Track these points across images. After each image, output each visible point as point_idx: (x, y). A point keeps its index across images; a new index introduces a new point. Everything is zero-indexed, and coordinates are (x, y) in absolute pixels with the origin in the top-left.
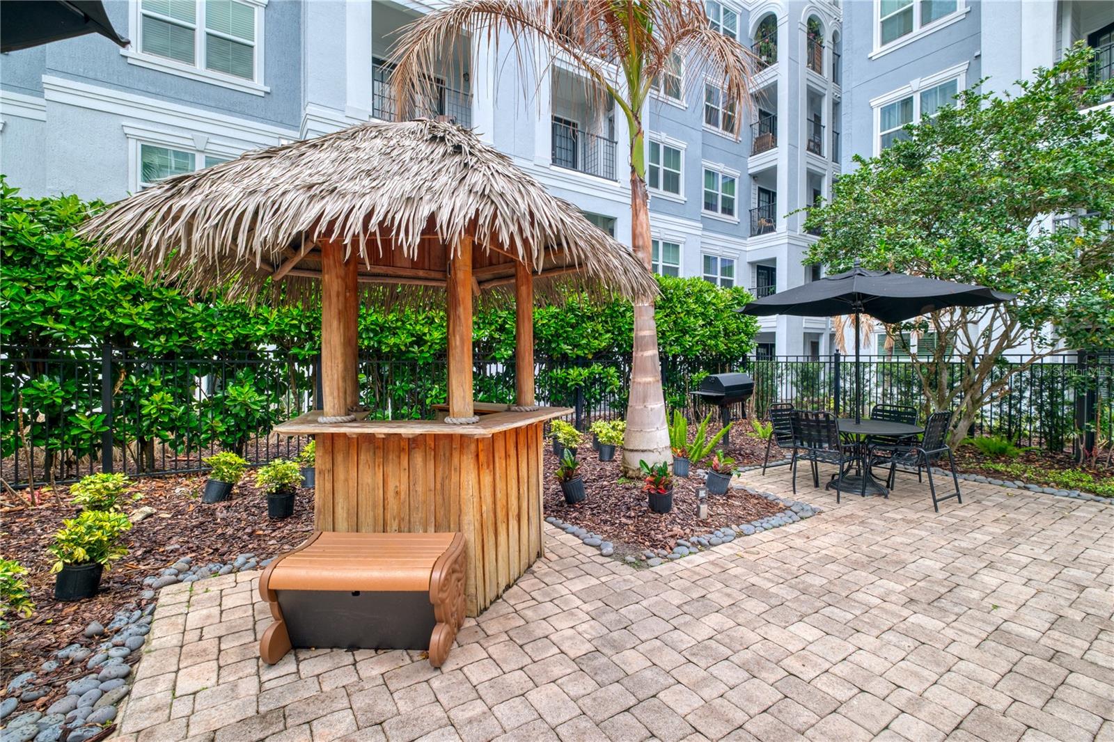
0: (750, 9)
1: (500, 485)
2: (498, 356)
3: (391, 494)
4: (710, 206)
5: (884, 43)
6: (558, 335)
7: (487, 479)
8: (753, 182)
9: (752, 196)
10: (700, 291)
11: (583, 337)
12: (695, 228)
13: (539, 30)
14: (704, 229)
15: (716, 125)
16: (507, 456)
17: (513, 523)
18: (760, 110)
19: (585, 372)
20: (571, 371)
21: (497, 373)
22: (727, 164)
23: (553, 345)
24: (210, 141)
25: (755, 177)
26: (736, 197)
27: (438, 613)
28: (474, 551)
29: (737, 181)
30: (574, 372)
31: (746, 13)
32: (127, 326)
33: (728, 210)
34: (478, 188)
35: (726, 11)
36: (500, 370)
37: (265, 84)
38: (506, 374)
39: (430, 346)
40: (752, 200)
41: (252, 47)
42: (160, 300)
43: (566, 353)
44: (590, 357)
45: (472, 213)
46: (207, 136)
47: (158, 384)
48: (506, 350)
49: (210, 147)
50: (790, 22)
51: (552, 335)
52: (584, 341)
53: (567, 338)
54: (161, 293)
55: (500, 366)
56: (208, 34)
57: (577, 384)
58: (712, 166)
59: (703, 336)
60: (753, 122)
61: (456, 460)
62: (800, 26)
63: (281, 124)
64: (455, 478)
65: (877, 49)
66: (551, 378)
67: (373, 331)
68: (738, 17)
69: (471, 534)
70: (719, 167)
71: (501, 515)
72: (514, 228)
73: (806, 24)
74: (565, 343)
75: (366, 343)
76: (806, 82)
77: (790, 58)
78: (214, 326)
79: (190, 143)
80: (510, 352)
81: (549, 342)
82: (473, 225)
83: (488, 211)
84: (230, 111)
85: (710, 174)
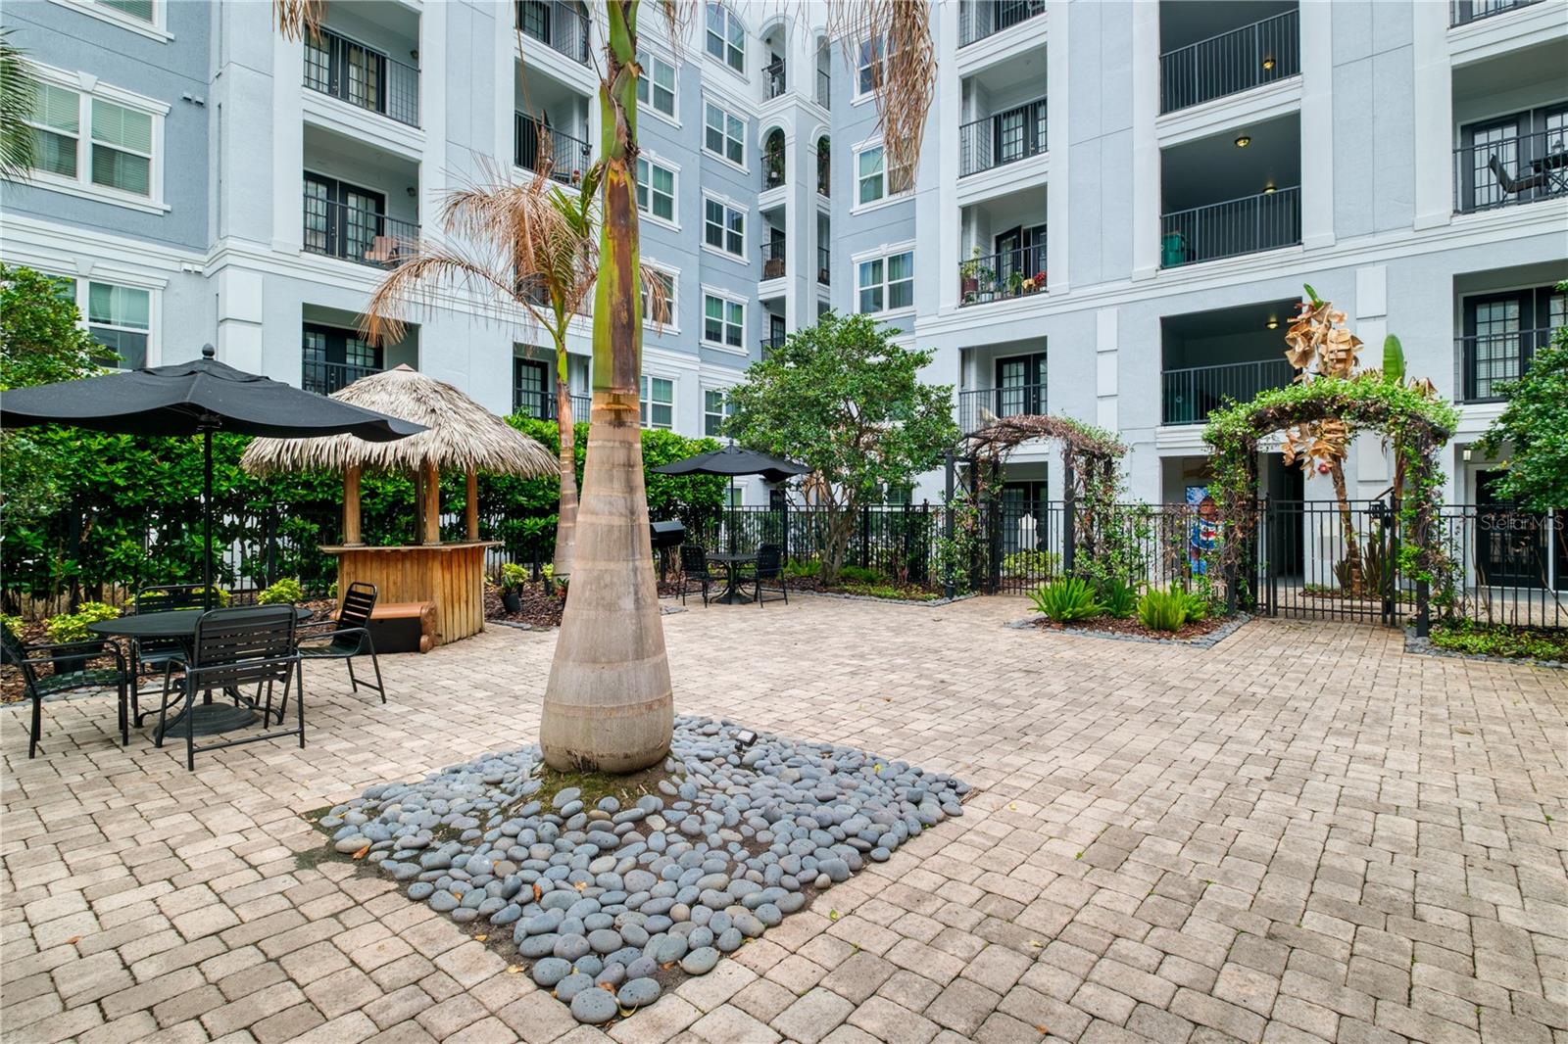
0: (759, 117)
1: (455, 581)
2: (451, 507)
3: (391, 584)
4: (713, 334)
5: (862, 202)
6: (514, 488)
7: (448, 576)
8: (764, 309)
9: (764, 324)
10: (666, 443)
11: (540, 490)
12: (692, 362)
13: (484, 275)
14: (702, 361)
15: (719, 245)
16: (459, 566)
17: (463, 605)
18: (772, 229)
19: (542, 522)
20: (527, 521)
21: (450, 524)
22: (732, 288)
23: (509, 497)
24: (97, 265)
25: (766, 304)
26: (744, 327)
27: (424, 629)
28: (440, 611)
29: (744, 308)
30: (529, 522)
31: (755, 122)
32: (102, 483)
33: (735, 339)
34: (446, 440)
35: (730, 119)
36: (454, 521)
37: (165, 202)
38: (459, 525)
39: (383, 499)
40: (764, 330)
41: (149, 159)
42: (130, 460)
43: (522, 505)
44: (547, 507)
45: (443, 453)
46: (92, 259)
47: (124, 533)
48: (460, 501)
49: (96, 271)
50: (797, 143)
51: (507, 488)
52: (540, 493)
53: (523, 490)
54: (132, 454)
55: (454, 516)
56: (94, 145)
57: (533, 533)
58: (716, 292)
59: (668, 487)
60: (765, 243)
61: (430, 564)
62: (809, 148)
63: (184, 246)
64: (429, 574)
65: (857, 207)
66: (506, 528)
67: (328, 485)
68: (745, 125)
69: (438, 603)
70: (723, 293)
71: (456, 598)
72: (462, 459)
73: (816, 146)
74: (521, 495)
75: (320, 496)
76: (816, 209)
77: (797, 182)
78: (179, 482)
79: (72, 267)
80: (464, 504)
81: (505, 494)
82: (443, 459)
83: (451, 451)
84: (120, 231)
85: (714, 302)
